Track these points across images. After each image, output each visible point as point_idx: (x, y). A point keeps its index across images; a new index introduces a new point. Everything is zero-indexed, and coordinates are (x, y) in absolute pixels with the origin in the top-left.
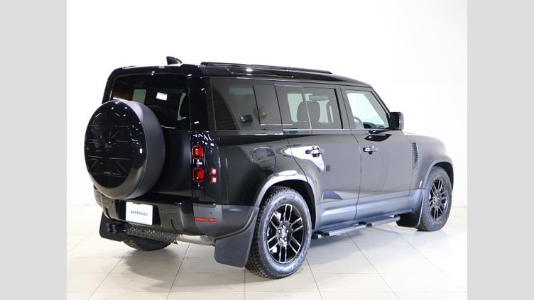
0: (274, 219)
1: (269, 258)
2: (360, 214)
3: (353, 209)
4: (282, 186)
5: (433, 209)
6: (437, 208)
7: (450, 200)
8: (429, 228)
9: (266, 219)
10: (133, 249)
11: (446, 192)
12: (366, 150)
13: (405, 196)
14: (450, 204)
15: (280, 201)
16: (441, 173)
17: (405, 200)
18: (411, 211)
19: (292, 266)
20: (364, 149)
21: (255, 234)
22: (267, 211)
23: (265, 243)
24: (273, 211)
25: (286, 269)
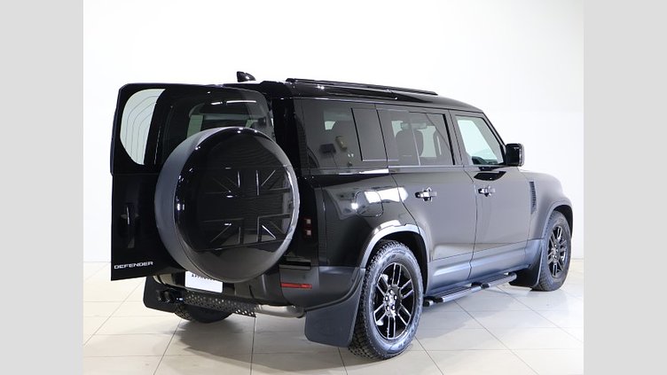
0: (381, 283)
1: (376, 333)
2: (474, 272)
3: (466, 266)
4: (390, 239)
5: (552, 264)
6: (556, 262)
7: (569, 253)
8: (548, 288)
9: (373, 283)
10: (184, 321)
11: (564, 242)
12: (483, 191)
13: (522, 249)
14: (569, 257)
15: (388, 259)
16: (561, 219)
17: (522, 253)
18: (527, 266)
19: (401, 342)
20: (480, 190)
21: (361, 303)
22: (373, 273)
23: (371, 314)
24: (380, 272)
25: (396, 347)
